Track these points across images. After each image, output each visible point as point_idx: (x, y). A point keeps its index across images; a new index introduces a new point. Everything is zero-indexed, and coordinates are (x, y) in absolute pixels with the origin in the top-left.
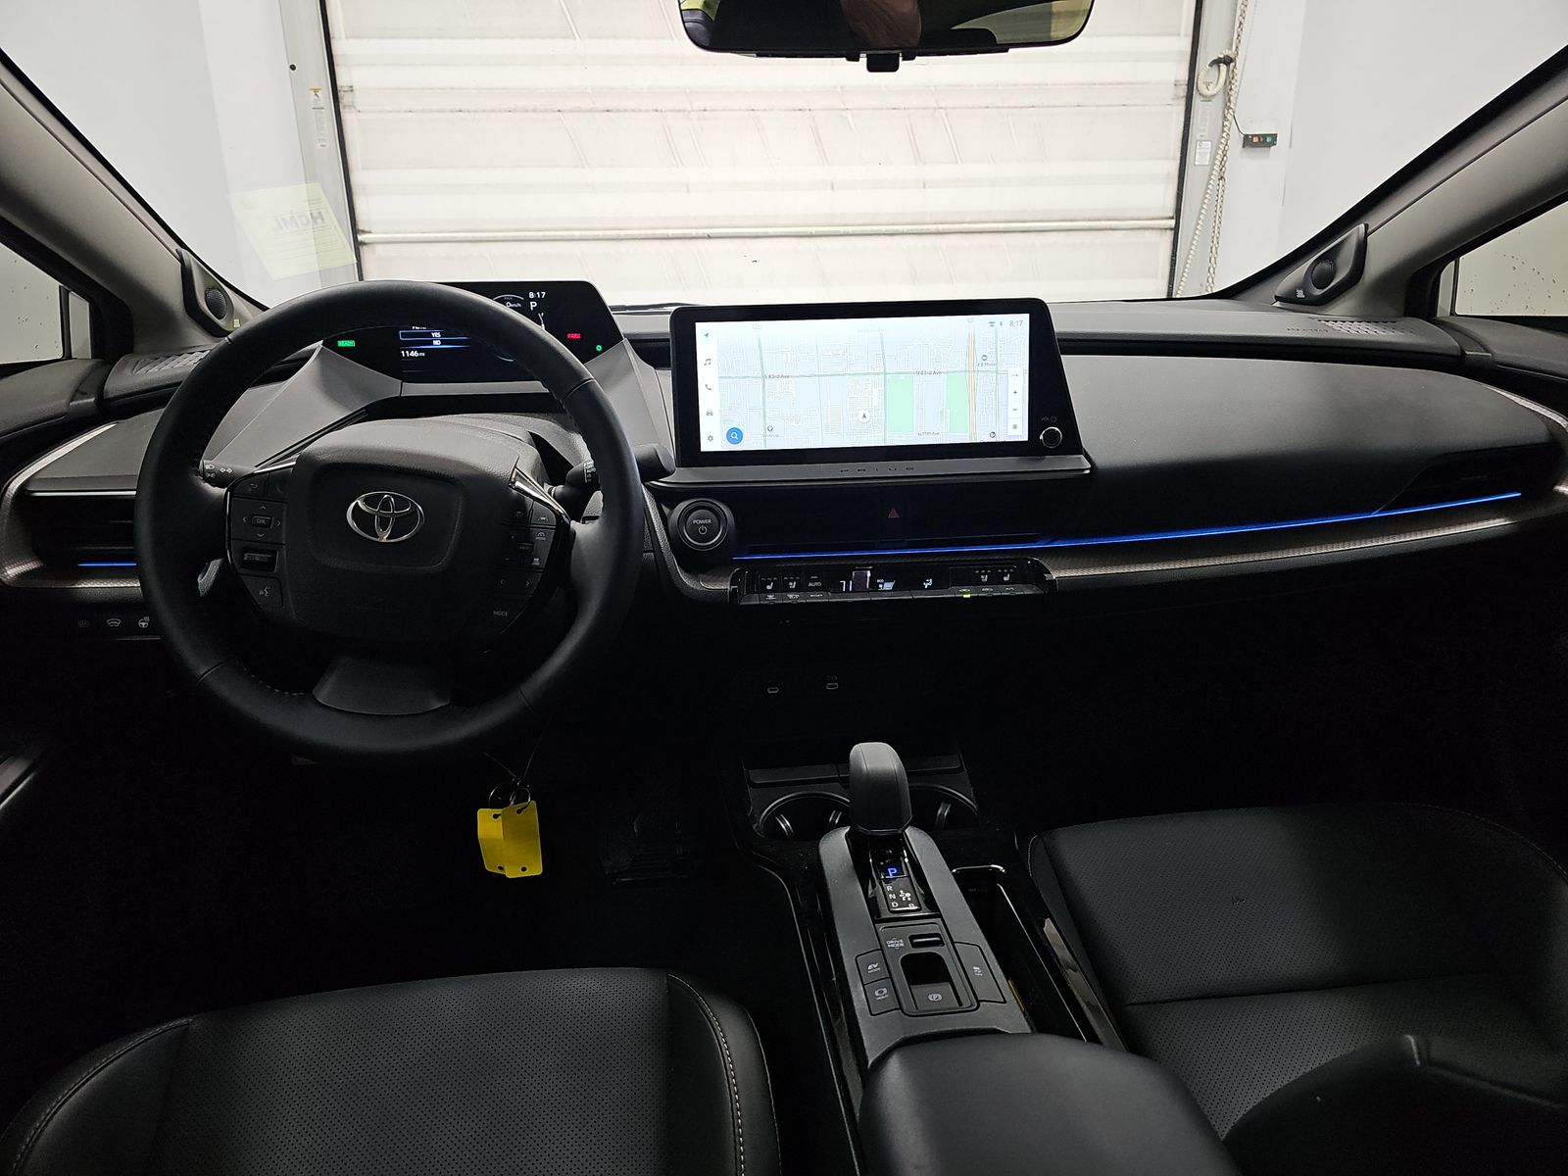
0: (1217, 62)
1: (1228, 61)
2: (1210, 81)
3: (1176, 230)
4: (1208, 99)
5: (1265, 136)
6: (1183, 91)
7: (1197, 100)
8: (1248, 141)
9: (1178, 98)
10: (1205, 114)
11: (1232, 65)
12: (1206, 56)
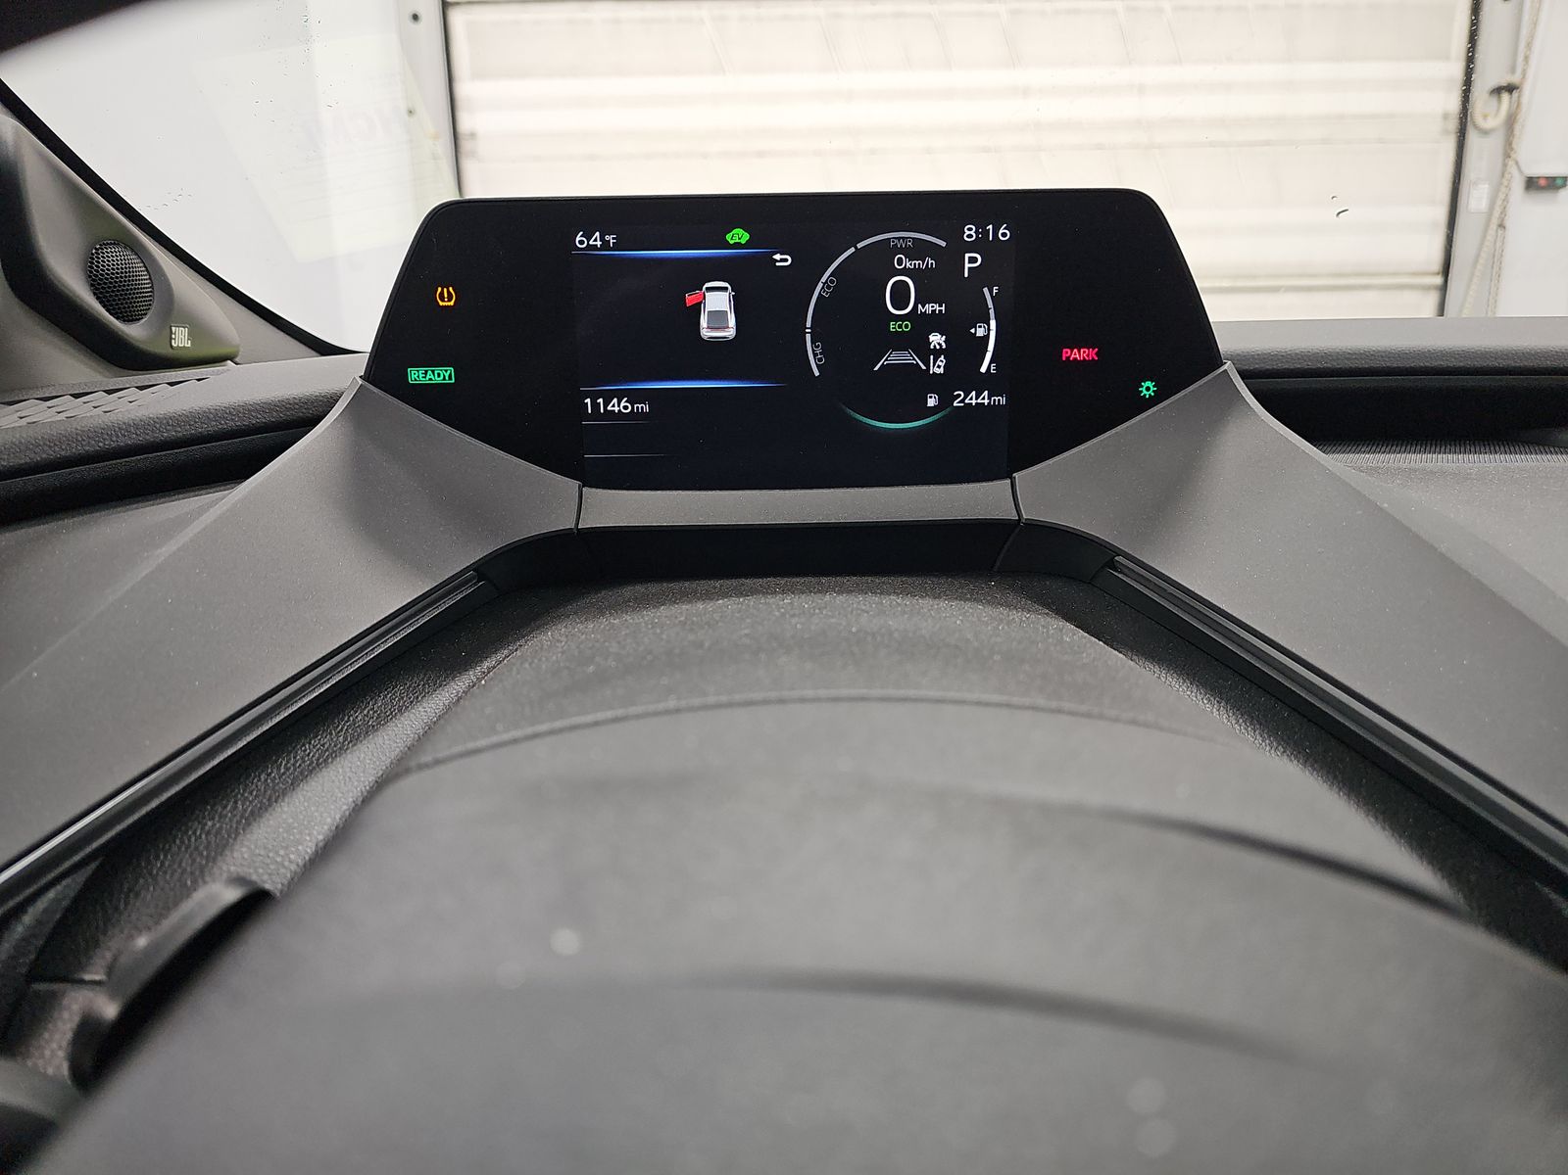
0: (1498, 91)
1: (1510, 89)
2: (1488, 113)
3: (1444, 289)
4: (1485, 133)
5: (1554, 179)
6: (1453, 125)
7: (1472, 137)
8: (1531, 184)
9: (1446, 132)
10: (1482, 152)
11: (1515, 94)
12: (1483, 84)
